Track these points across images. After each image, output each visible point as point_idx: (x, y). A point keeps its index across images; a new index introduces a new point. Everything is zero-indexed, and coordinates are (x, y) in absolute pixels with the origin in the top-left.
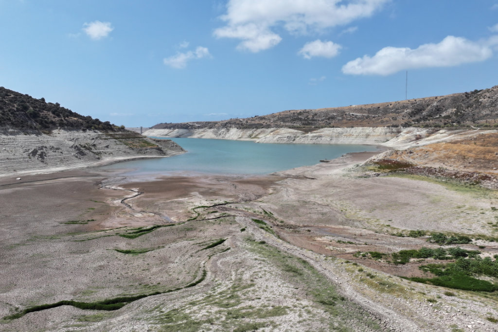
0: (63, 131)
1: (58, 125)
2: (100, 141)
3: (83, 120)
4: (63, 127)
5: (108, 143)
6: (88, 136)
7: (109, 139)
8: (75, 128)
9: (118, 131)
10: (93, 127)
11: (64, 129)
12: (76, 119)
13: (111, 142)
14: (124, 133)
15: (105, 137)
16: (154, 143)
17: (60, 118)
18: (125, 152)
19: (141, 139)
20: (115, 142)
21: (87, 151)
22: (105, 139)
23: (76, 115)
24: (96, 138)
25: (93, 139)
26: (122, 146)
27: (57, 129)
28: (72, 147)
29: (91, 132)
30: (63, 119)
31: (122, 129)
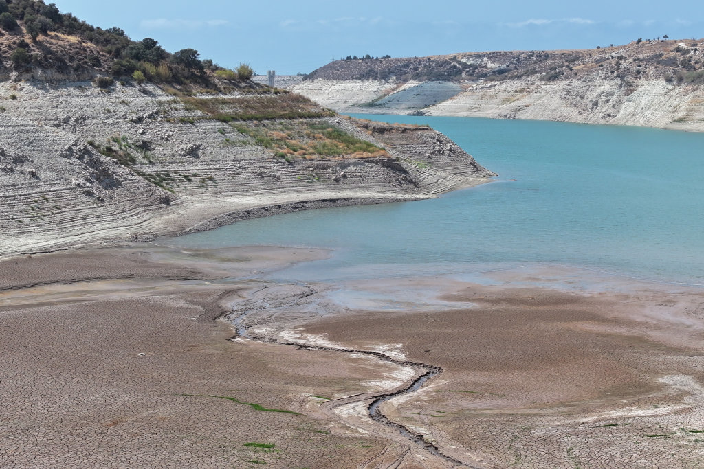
0: (27, 87)
1: (9, 64)
2: (167, 128)
3: (97, 43)
4: (28, 71)
5: (195, 135)
6: (122, 109)
7: (200, 119)
8: (73, 76)
9: (227, 90)
10: (137, 74)
11: (34, 81)
12: (73, 39)
13: (207, 133)
14: (249, 96)
15: (182, 114)
16: (365, 136)
17: (17, 39)
18: (261, 175)
19: (317, 121)
20: (222, 132)
21: (122, 171)
22: (184, 121)
23: (72, 25)
24: (151, 117)
25: (139, 120)
26: (249, 148)
27: (8, 79)
28: (69, 153)
29: (130, 90)
30: (27, 39)
31: (243, 78)
